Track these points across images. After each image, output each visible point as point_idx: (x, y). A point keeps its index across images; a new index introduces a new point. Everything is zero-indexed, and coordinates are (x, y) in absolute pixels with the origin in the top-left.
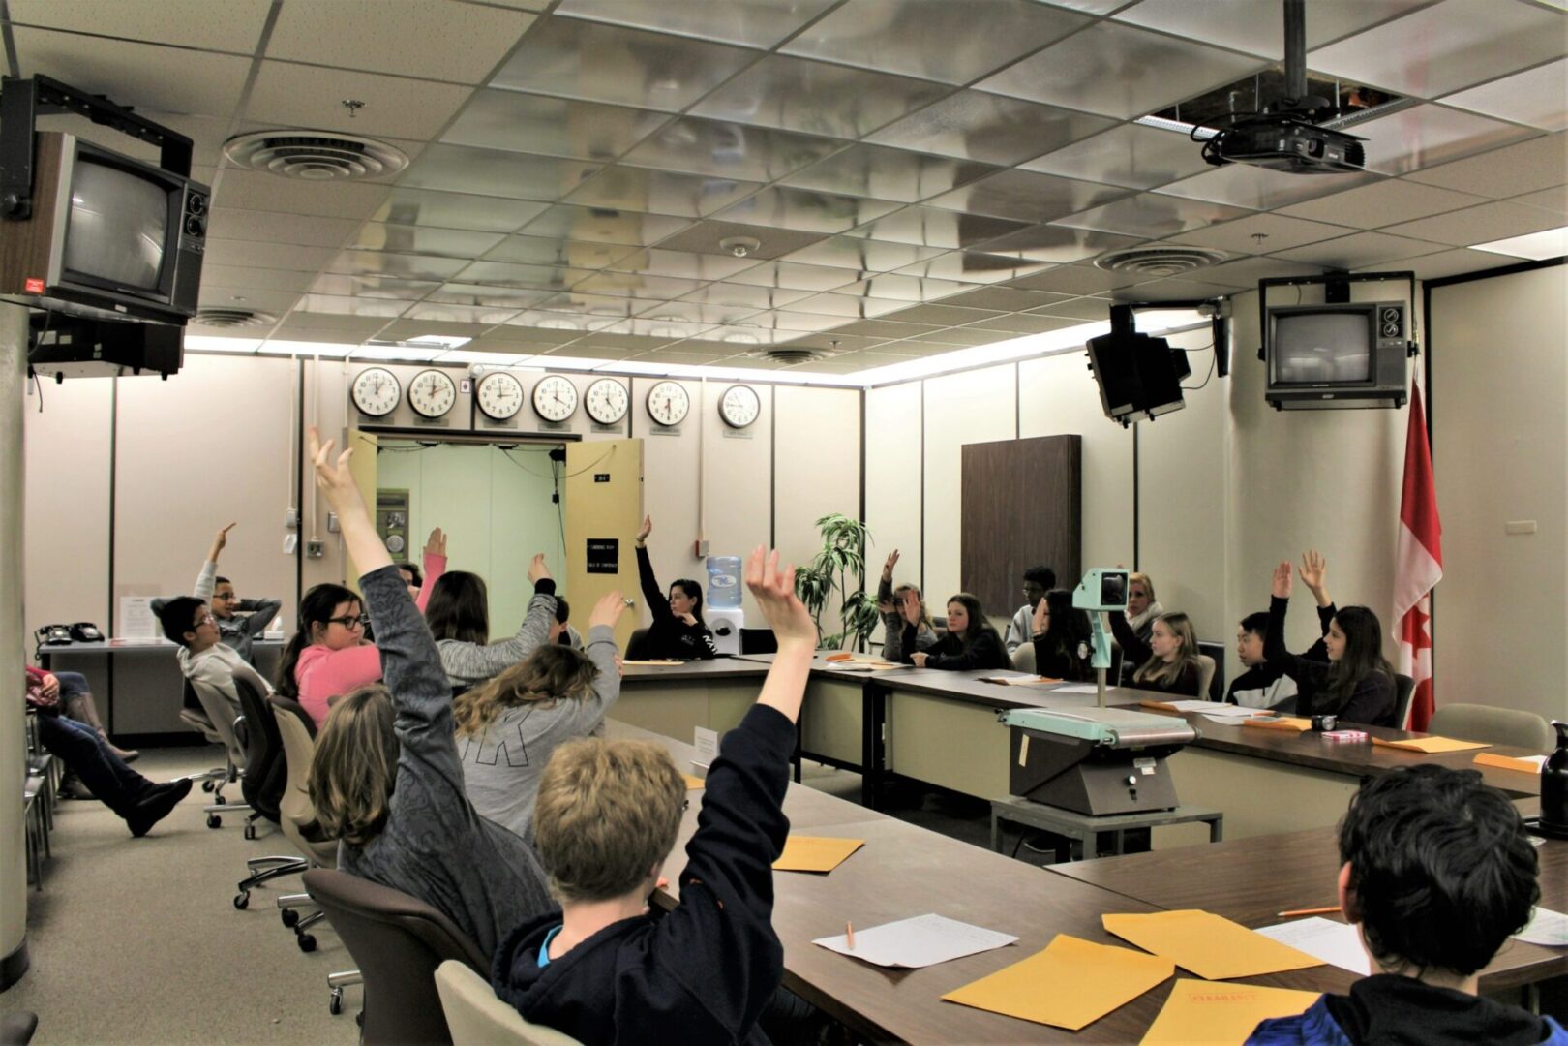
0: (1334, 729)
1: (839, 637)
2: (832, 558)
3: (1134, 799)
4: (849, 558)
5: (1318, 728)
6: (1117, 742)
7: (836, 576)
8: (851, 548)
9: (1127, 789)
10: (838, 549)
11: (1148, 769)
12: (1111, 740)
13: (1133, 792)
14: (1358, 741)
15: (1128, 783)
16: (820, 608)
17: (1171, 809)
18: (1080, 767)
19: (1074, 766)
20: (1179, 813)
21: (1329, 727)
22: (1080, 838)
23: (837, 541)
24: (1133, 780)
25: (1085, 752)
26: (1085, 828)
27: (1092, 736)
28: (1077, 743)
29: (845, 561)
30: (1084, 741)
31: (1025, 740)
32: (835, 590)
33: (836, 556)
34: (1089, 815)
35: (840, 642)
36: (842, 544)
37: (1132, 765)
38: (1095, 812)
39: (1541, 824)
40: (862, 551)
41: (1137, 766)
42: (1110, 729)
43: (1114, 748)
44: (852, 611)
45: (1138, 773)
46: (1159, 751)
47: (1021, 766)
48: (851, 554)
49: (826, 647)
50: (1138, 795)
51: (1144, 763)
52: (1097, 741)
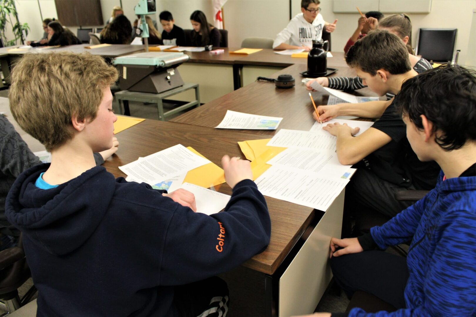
0: (213, 50)
1: (14, 41)
2: (4, 11)
3: (170, 84)
4: (11, 10)
5: (207, 50)
6: (165, 64)
7: (7, 17)
8: (11, 6)
9: (167, 81)
10: (6, 7)
11: (172, 73)
12: (162, 64)
13: (169, 82)
14: (222, 52)
15: (167, 79)
16: (4, 31)
17: (182, 86)
18: (150, 76)
19: (148, 75)
20: (185, 87)
21: (210, 49)
22: (156, 102)
23: (4, 4)
24: (169, 77)
25: (153, 70)
26: (157, 99)
27: (154, 64)
28: (148, 67)
29: (9, 11)
30: (151, 67)
31: (125, 69)
32: (8, 23)
33: (5, 10)
34: (156, 93)
35: (15, 42)
36: (6, 5)
37: (166, 72)
38: (159, 92)
39: (308, 73)
40: (15, 7)
41: (168, 72)
42: (161, 60)
43: (164, 67)
44: (17, 30)
45: (169, 75)
46: (174, 66)
47: (125, 79)
48: (11, 9)
49: (10, 45)
50: (171, 83)
51: (171, 71)
52: (156, 66)
